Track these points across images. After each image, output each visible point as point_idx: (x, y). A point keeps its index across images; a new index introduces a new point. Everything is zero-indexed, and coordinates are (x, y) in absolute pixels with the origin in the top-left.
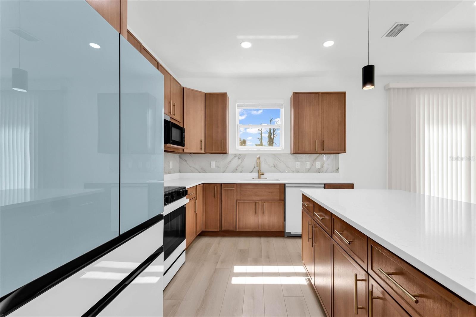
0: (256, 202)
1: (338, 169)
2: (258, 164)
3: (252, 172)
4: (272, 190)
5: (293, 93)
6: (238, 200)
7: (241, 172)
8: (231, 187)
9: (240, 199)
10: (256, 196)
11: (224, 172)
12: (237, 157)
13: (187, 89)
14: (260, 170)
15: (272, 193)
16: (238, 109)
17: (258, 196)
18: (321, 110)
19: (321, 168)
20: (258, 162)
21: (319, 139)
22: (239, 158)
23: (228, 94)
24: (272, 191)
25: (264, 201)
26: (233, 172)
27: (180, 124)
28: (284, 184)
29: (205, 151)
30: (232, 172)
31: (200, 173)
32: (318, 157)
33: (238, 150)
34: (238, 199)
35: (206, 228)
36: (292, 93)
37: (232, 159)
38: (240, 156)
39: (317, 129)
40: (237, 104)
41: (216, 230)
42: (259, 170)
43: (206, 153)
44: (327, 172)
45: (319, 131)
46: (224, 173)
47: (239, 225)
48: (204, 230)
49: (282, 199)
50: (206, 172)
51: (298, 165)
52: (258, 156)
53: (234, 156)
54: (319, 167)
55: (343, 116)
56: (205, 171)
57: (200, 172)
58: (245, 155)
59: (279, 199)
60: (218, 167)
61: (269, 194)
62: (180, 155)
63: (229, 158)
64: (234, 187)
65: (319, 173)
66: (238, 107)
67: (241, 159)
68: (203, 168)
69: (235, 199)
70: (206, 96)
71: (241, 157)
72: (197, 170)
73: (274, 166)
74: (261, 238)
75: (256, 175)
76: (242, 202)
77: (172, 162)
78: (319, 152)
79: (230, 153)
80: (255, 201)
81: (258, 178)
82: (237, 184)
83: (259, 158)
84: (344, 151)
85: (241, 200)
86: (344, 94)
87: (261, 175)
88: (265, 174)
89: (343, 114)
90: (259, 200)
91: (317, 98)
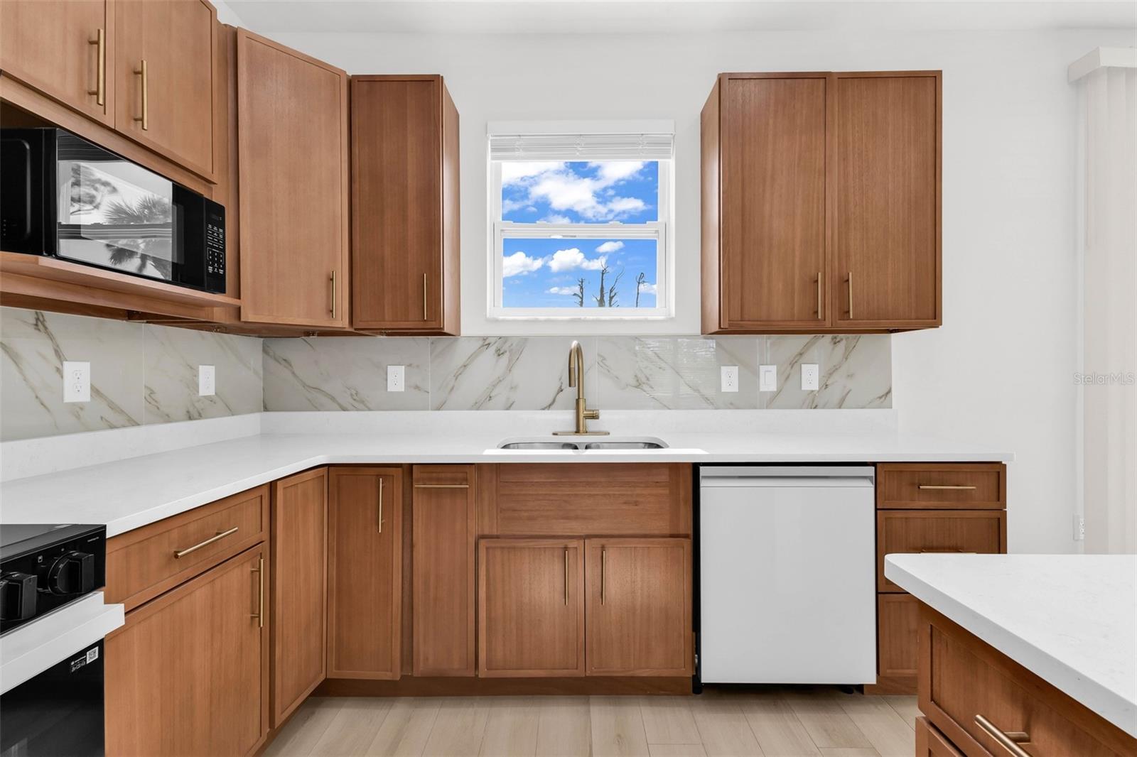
0: (566, 548)
1: (889, 392)
2: (575, 375)
3: (549, 407)
4: (638, 491)
5: (720, 80)
6: (483, 537)
7: (508, 409)
8: (454, 481)
9: (495, 532)
10: (567, 518)
11: (438, 409)
12: (492, 349)
13: (251, 37)
14: (581, 401)
15: (636, 504)
16: (493, 158)
17: (576, 518)
18: (836, 150)
19: (820, 389)
20: (574, 365)
21: (828, 270)
22: (499, 354)
23: (448, 83)
24: (638, 495)
25: (603, 541)
26: (477, 406)
27: (211, 189)
28: (696, 467)
29: (351, 322)
30: (471, 409)
31: (346, 412)
32: (807, 347)
33: (496, 321)
34: (486, 532)
35: (338, 667)
36: (715, 79)
37: (473, 357)
38: (505, 342)
39: (821, 228)
40: (491, 140)
41: (387, 676)
42: (578, 401)
43: (357, 330)
44: (844, 408)
45: (829, 233)
46: (440, 412)
47: (489, 650)
48: (334, 674)
49: (682, 531)
50: (370, 409)
51: (730, 379)
52: (574, 344)
53: (481, 343)
54: (815, 386)
55: (931, 172)
56: (363, 402)
57: (344, 409)
58: (524, 340)
59: (667, 532)
60: (417, 387)
61: (625, 507)
62: (264, 344)
63: (462, 350)
64: (465, 480)
65: (812, 410)
66: (494, 150)
67: (507, 355)
68: (356, 394)
69: (474, 530)
70: (355, 91)
71: (506, 347)
72: (333, 399)
73: (637, 384)
74: (588, 703)
75: (565, 418)
76: (502, 548)
77: (212, 369)
78: (828, 324)
79: (464, 332)
80: (561, 543)
81: (575, 430)
82: (479, 467)
83: (579, 351)
84: (932, 317)
85: (498, 537)
86: (935, 78)
87: (587, 417)
88: (604, 414)
89: (930, 163)
90: (579, 537)
91: (821, 94)
